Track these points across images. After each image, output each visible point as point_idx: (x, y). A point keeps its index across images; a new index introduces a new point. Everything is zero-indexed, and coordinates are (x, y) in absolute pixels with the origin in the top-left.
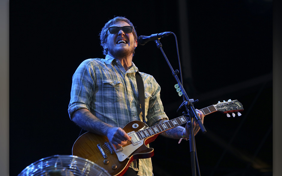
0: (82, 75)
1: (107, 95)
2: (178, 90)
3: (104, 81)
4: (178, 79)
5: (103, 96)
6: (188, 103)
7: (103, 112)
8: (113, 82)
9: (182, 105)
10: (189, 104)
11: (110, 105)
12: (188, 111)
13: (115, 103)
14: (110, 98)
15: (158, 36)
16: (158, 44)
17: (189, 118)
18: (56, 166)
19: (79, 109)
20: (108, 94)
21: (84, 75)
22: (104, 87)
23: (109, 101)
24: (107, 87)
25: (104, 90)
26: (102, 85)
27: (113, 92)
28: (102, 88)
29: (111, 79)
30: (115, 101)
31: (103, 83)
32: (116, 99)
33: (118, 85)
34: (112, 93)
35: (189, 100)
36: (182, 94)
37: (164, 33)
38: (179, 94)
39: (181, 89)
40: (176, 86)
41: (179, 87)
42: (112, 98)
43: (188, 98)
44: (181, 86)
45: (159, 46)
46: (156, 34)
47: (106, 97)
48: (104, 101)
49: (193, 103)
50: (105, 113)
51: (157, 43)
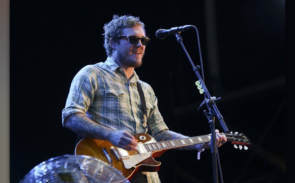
0: (81, 82)
1: (110, 106)
2: (199, 87)
3: (107, 91)
4: (200, 76)
5: (105, 106)
6: (209, 101)
7: (105, 123)
8: (117, 92)
9: (203, 103)
10: (210, 103)
11: (112, 116)
12: (209, 110)
13: (118, 114)
14: (113, 109)
15: (178, 30)
16: (179, 38)
17: (211, 118)
18: (66, 167)
19: (75, 113)
20: (111, 104)
21: (83, 83)
22: (106, 98)
23: (112, 112)
24: (110, 97)
25: (106, 100)
26: (104, 95)
27: (116, 102)
28: (104, 98)
29: (114, 88)
30: (118, 112)
31: (106, 92)
32: (119, 110)
33: (121, 95)
34: (115, 104)
35: (211, 98)
36: (203, 91)
37: (185, 26)
38: (200, 91)
39: (202, 86)
40: (197, 83)
41: (200, 84)
42: (115, 109)
43: (210, 96)
44: (202, 82)
45: (179, 40)
46: (176, 28)
47: (109, 108)
48: (106, 112)
49: (215, 101)
50: (108, 123)
51: (177, 37)
